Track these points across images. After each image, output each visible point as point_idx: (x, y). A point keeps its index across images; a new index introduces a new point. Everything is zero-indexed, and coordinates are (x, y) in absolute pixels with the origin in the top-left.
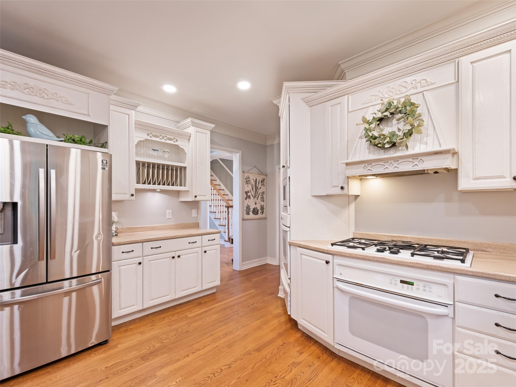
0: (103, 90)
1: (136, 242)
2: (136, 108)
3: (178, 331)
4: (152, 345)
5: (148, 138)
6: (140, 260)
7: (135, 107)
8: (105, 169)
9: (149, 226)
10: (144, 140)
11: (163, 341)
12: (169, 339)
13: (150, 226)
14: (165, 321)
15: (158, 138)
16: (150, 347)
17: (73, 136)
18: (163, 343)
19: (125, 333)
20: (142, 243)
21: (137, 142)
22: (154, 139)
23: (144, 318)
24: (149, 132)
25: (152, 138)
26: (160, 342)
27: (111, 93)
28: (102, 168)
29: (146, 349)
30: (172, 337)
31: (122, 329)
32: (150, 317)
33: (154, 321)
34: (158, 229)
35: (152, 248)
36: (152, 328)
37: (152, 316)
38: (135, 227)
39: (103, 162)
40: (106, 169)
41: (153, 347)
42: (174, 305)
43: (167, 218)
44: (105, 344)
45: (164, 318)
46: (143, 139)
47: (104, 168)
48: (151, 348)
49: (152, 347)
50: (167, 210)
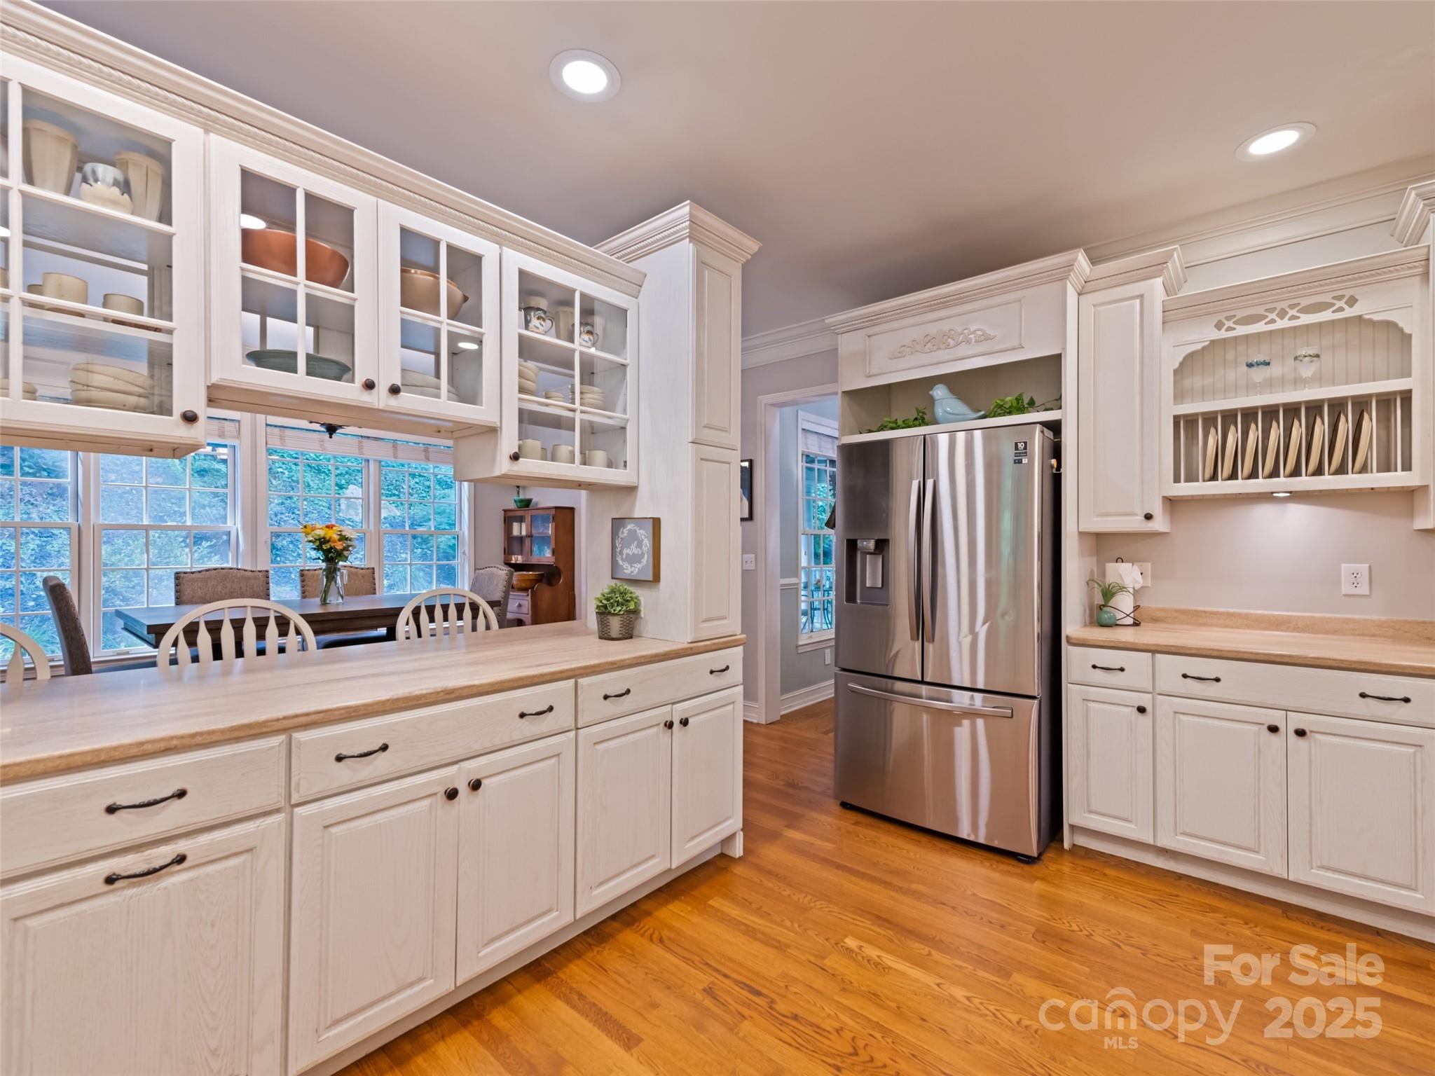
0: (1049, 276)
1: (1130, 646)
2: (1165, 265)
3: (1195, 958)
4: (1093, 931)
5: (1223, 334)
6: (1145, 700)
7: (1160, 267)
8: (1021, 463)
9: (1256, 614)
10: (1204, 348)
11: (1125, 944)
12: (1143, 954)
13: (1264, 616)
14: (1204, 916)
15: (1259, 321)
16: (1081, 931)
17: (1000, 400)
18: (1119, 947)
19: (1081, 873)
20: (1150, 654)
21: (1181, 360)
22: (1242, 330)
23: (1165, 876)
24: (1222, 317)
25: (1234, 331)
26: (1113, 940)
27: (1065, 272)
28: (1015, 460)
29: (1071, 926)
30: (1158, 957)
31: (1088, 863)
32: (1184, 883)
33: (1177, 896)
34: (1297, 629)
35: (1185, 676)
36: (1145, 905)
37: (1189, 886)
38: (1205, 612)
39: (1016, 448)
40: (1023, 462)
41: (1087, 936)
42: (1303, 905)
43: (1343, 593)
44: (1027, 863)
45: (1214, 910)
46: (1199, 347)
47: (1019, 460)
48: (1080, 933)
49: (1087, 933)
50: (1343, 565)
